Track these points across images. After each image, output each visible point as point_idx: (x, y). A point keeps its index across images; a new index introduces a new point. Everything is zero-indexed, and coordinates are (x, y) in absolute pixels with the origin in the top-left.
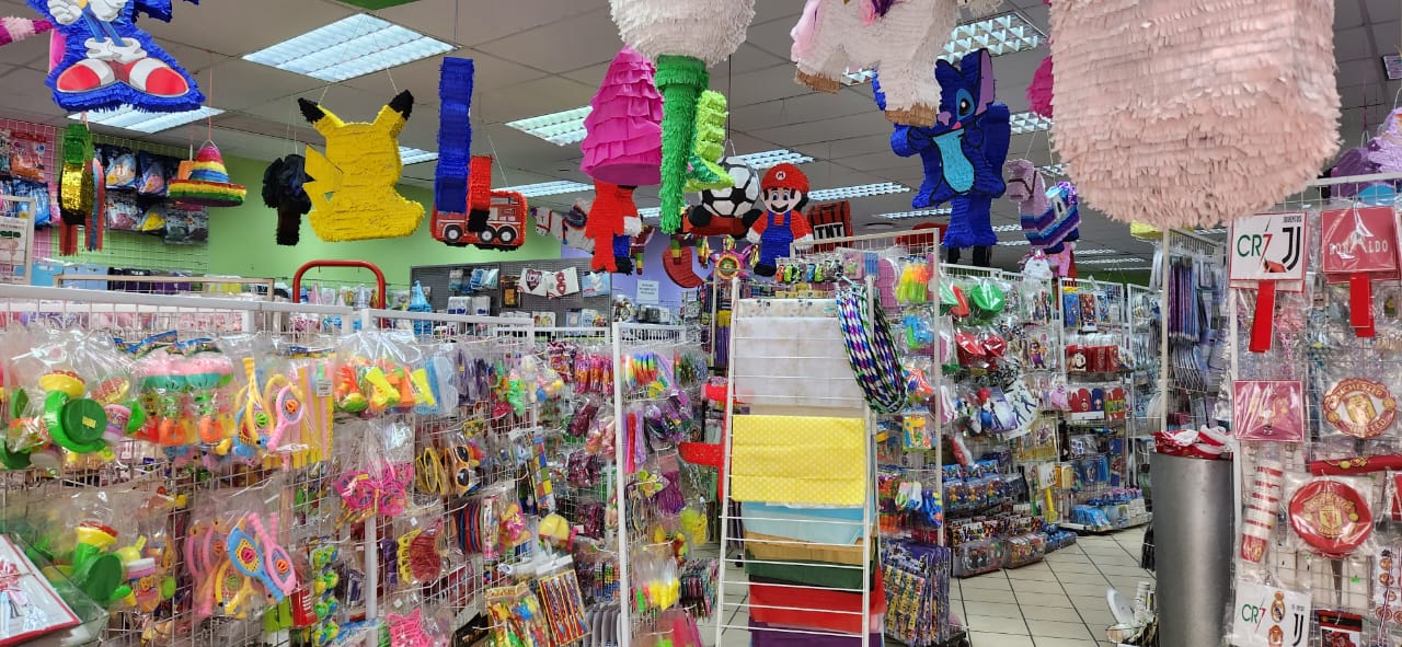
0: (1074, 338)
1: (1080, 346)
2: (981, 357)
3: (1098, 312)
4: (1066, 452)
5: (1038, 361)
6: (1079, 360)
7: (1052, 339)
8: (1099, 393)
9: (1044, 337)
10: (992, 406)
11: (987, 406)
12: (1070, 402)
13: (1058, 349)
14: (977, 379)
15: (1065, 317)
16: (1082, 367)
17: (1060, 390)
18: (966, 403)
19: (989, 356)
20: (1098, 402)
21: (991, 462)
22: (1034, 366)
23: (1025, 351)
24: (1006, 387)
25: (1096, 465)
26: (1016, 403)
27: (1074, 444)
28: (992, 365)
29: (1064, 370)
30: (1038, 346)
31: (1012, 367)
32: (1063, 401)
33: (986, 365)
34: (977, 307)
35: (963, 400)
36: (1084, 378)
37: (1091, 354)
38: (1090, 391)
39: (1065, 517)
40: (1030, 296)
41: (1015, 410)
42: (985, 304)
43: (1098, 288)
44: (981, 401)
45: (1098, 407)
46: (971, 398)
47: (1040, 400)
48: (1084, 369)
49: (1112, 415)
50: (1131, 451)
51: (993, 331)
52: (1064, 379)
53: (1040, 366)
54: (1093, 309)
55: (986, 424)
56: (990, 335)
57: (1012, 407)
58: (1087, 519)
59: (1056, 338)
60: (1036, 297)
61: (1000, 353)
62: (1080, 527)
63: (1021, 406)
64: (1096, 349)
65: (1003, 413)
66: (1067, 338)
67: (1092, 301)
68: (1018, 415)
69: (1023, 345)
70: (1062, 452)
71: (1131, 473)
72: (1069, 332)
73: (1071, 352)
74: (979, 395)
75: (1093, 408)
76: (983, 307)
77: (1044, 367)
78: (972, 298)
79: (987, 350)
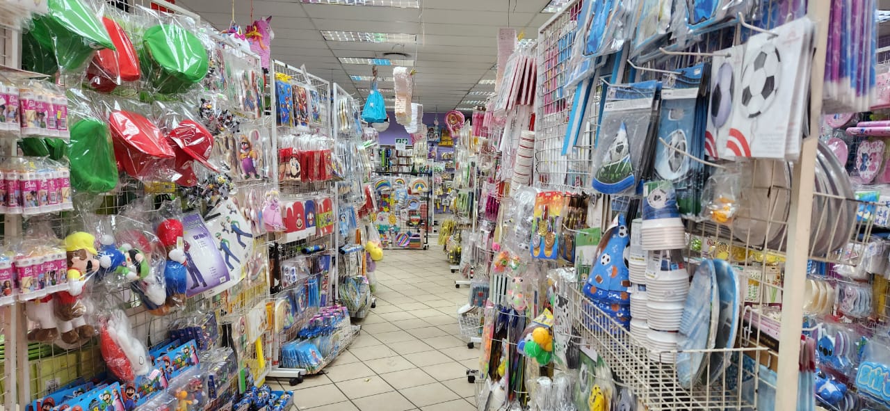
0: (288, 140)
1: (295, 150)
2: (165, 162)
3: (310, 109)
4: (277, 283)
5: (250, 169)
6: (294, 167)
7: (264, 139)
8: (311, 205)
9: (256, 136)
10: (187, 247)
11: (177, 253)
12: (284, 220)
13: (269, 152)
14: (158, 201)
15: (278, 111)
16: (297, 176)
17: (273, 206)
18: (133, 254)
19: (182, 158)
20: (311, 216)
21: (182, 349)
22: (244, 175)
23: (234, 154)
24: (208, 212)
25: (307, 290)
26: (224, 235)
27: (287, 271)
28: (187, 174)
29: (276, 180)
30: (249, 148)
31: (220, 178)
32: (277, 220)
33: (177, 176)
34: (156, 65)
35: (125, 248)
36: (297, 188)
37: (306, 160)
38: (304, 203)
39: (274, 363)
40: (238, 74)
41: (223, 247)
42: (172, 61)
43: (309, 82)
44: (166, 241)
45: (311, 223)
46: (144, 240)
47: (253, 223)
48: (299, 179)
49: (323, 230)
50: (334, 264)
51: (188, 114)
52: (275, 191)
53: (253, 175)
54: (306, 105)
55: (174, 287)
56: (185, 121)
57: (218, 243)
58: (300, 360)
59: (269, 138)
60: (245, 77)
61: (202, 154)
62: (293, 373)
63: (231, 238)
64: (312, 153)
65: (205, 257)
66: (280, 138)
67: (304, 96)
68: (228, 253)
69: (230, 143)
70: (272, 282)
71: (334, 286)
72: (282, 131)
73: (285, 156)
74: (161, 232)
75: (307, 224)
76: (169, 67)
77: (257, 176)
78: (146, 48)
79: (177, 149)
